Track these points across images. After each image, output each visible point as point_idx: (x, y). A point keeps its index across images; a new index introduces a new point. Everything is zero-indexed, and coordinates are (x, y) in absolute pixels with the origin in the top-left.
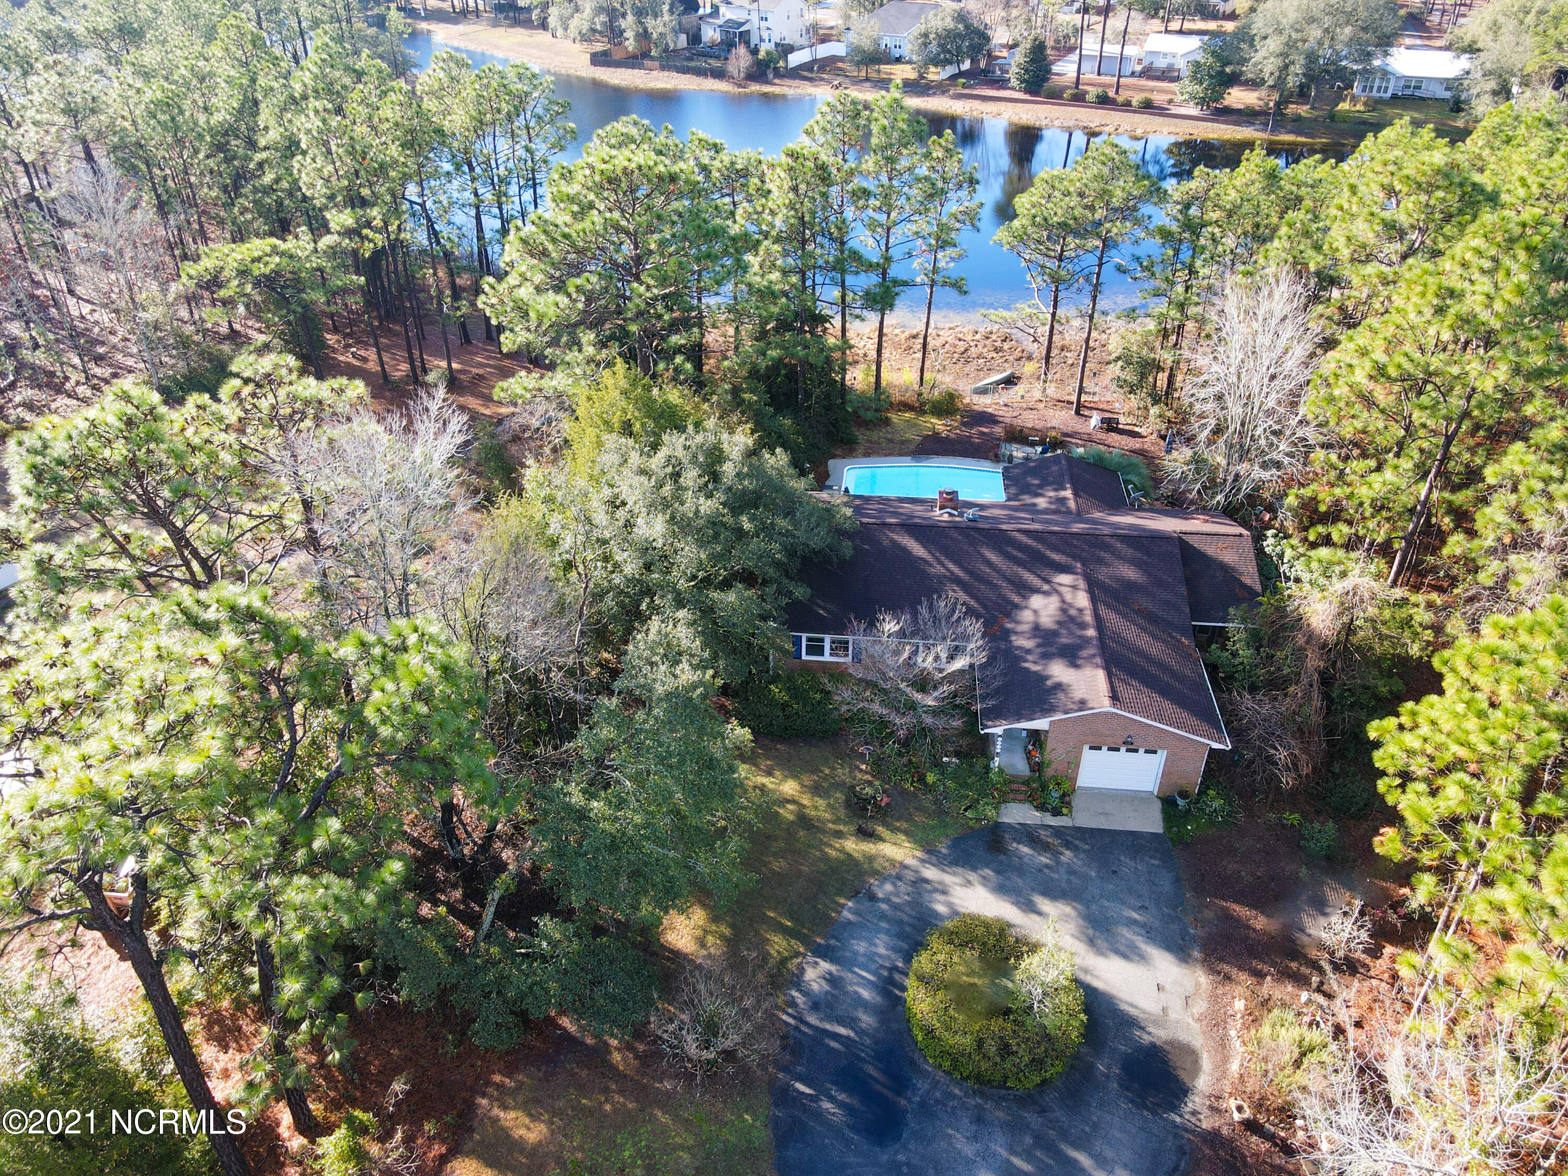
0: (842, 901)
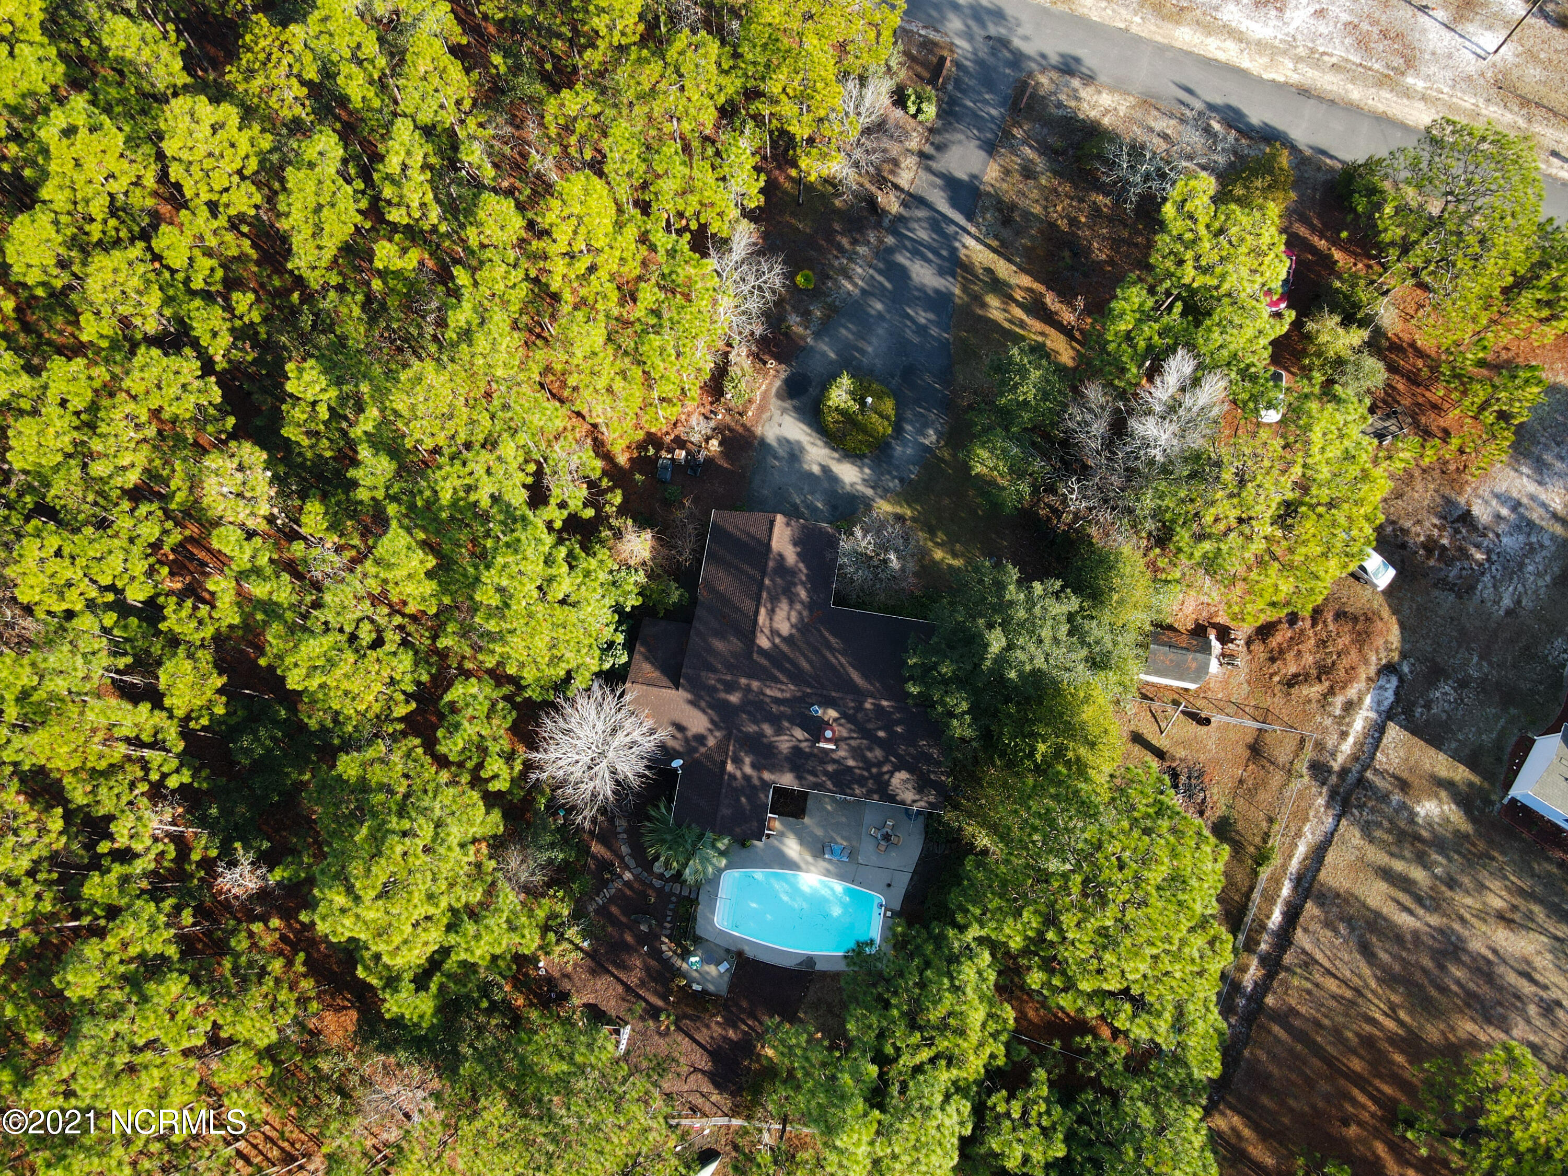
0: (916, 478)
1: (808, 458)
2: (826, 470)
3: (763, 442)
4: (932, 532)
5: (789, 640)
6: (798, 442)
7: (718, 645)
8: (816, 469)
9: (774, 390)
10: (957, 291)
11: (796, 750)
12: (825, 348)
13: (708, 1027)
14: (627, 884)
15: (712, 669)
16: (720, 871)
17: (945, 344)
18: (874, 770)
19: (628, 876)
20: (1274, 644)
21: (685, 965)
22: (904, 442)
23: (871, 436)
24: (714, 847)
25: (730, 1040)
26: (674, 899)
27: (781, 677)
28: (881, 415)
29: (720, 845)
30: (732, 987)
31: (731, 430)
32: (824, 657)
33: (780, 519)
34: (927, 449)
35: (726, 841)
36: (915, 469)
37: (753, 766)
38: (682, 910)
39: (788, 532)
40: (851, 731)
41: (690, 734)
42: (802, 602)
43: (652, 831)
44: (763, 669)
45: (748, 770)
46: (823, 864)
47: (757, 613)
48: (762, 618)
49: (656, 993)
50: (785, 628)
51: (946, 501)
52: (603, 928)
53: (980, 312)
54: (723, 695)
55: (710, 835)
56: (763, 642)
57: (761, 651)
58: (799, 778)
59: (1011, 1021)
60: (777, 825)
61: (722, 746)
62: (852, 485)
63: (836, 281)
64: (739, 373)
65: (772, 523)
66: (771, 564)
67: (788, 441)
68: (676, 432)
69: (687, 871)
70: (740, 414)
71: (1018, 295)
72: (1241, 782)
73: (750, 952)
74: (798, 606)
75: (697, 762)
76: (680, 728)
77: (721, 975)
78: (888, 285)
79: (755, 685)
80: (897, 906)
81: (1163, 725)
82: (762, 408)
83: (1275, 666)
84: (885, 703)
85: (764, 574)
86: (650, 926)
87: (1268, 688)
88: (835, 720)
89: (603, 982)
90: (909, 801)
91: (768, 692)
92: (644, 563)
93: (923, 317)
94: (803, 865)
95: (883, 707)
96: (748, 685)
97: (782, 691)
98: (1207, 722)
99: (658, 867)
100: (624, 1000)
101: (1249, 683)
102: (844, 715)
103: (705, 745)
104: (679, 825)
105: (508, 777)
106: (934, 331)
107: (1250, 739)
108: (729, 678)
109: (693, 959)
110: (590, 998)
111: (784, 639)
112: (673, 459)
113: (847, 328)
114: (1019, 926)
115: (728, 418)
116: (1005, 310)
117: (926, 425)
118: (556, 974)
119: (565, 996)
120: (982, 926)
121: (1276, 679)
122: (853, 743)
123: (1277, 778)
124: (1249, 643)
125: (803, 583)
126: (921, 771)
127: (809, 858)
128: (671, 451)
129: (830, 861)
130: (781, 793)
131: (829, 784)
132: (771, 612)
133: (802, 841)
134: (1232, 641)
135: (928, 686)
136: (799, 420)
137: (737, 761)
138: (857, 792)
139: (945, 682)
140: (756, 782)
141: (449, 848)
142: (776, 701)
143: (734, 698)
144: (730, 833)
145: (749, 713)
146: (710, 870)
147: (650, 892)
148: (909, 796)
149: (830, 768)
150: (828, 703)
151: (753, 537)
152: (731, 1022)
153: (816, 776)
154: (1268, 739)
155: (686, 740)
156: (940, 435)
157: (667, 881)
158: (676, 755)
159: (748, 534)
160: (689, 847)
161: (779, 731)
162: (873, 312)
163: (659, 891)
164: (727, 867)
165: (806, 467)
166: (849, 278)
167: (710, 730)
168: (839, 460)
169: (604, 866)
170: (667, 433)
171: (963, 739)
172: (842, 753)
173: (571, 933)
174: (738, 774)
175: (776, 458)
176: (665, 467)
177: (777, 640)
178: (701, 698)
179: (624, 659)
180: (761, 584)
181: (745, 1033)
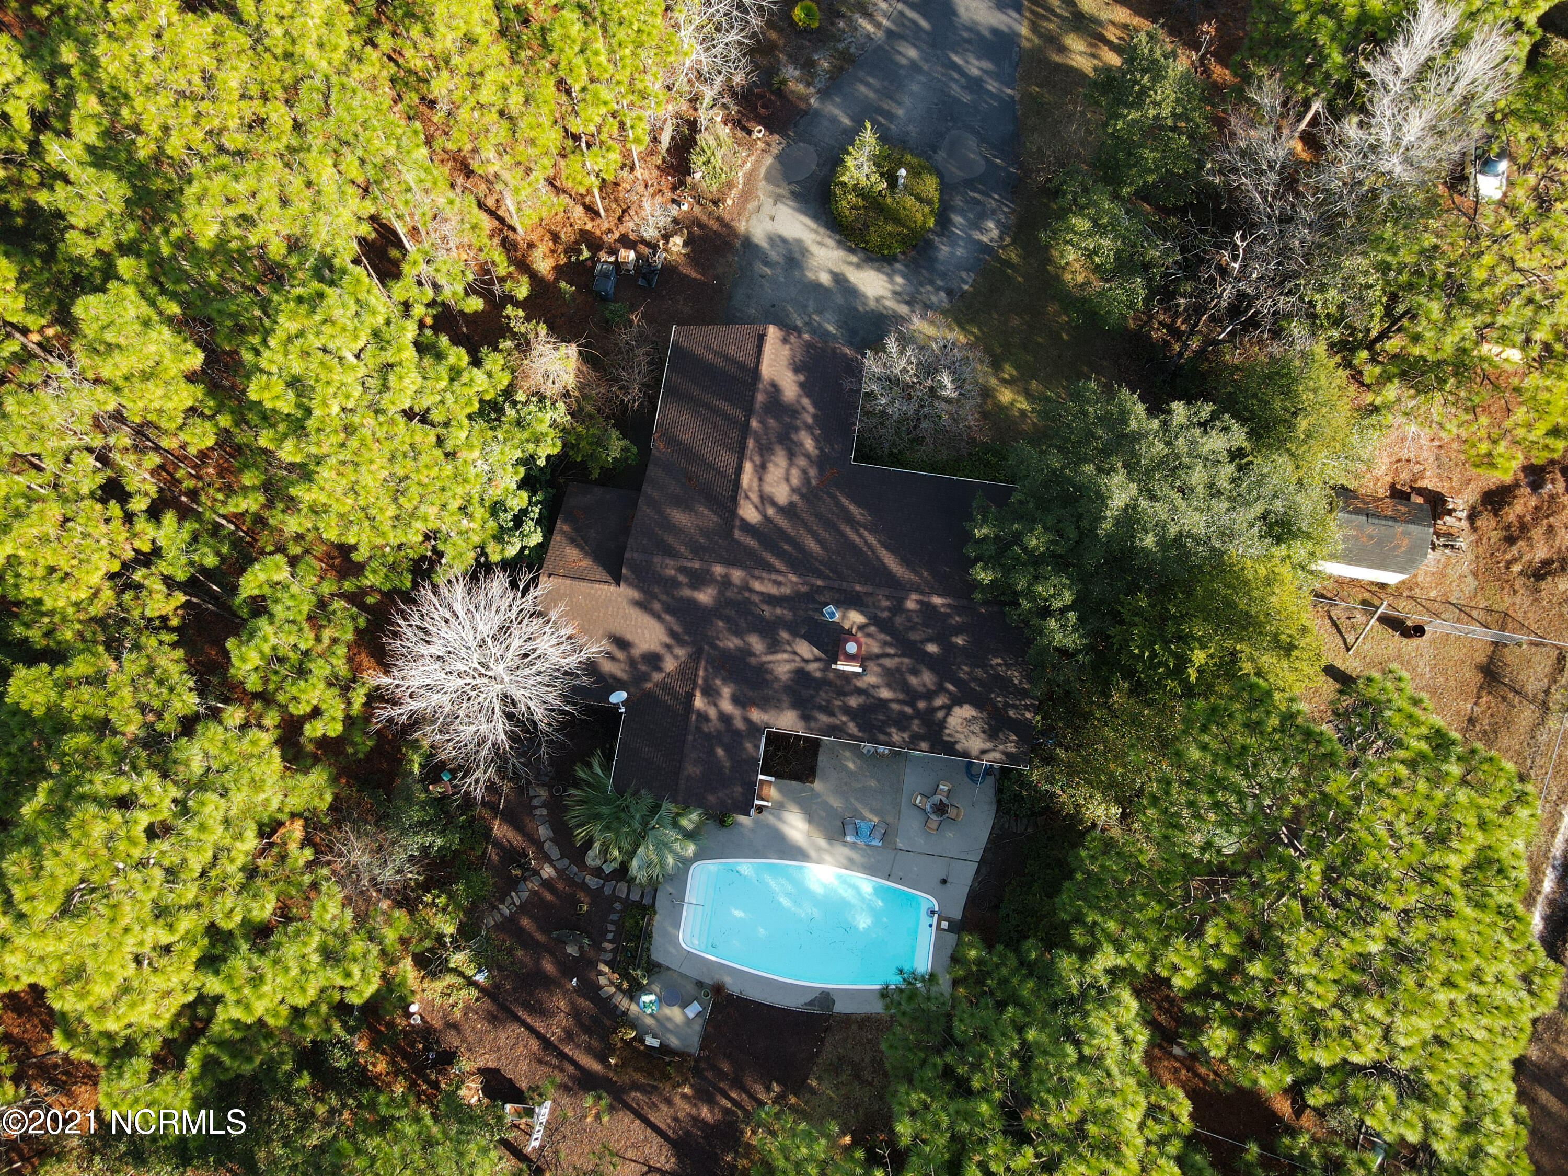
0: (972, 290)
1: (813, 263)
2: (839, 279)
3: (748, 242)
4: (996, 365)
5: (788, 511)
6: (799, 242)
7: (680, 517)
8: (825, 279)
9: (763, 171)
10: (1024, 31)
11: (801, 676)
12: (837, 112)
13: (669, 1102)
14: (547, 884)
15: (670, 552)
16: (685, 863)
17: (1008, 105)
18: (921, 705)
19: (548, 871)
20: (1512, 517)
21: (634, 1008)
22: (953, 241)
23: (904, 226)
24: (675, 825)
25: (705, 1123)
26: (618, 906)
27: (777, 564)
28: (919, 199)
29: (685, 822)
30: (706, 1039)
31: (701, 225)
32: (842, 535)
33: (773, 332)
34: (986, 249)
35: (694, 816)
36: (969, 277)
37: (735, 700)
38: (629, 923)
39: (786, 351)
40: (885, 644)
41: (636, 652)
42: (807, 456)
43: (582, 802)
44: (750, 552)
45: (727, 706)
46: (842, 851)
47: (739, 470)
48: (748, 477)
49: (589, 1050)
50: (782, 494)
51: (1015, 321)
52: (510, 952)
53: (1057, 59)
54: (687, 592)
55: (668, 807)
56: (749, 513)
57: (746, 527)
58: (806, 718)
59: (1185, 1119)
60: (773, 792)
61: (686, 673)
62: (878, 300)
63: (850, 21)
64: (712, 142)
65: (761, 338)
66: (760, 398)
67: (784, 240)
68: (622, 229)
69: (635, 864)
70: (715, 203)
71: (1112, 34)
72: (1471, 721)
73: (733, 987)
74: (802, 462)
75: (649, 695)
76: (621, 643)
77: (688, 1022)
78: (924, 24)
79: (737, 575)
80: (957, 914)
81: (1350, 639)
82: (746, 195)
83: (1514, 550)
84: (937, 600)
85: (749, 411)
86: (581, 948)
87: (1506, 582)
88: (861, 628)
89: (508, 1035)
90: (975, 752)
91: (757, 586)
92: (566, 394)
93: (975, 66)
94: (813, 853)
95: (934, 607)
96: (726, 577)
97: (778, 584)
98: (1419, 631)
99: (592, 858)
100: (540, 1061)
101: (1475, 575)
102: (874, 620)
103: (660, 669)
104: (620, 790)
105: (340, 715)
106: (992, 86)
107: (1481, 657)
108: (697, 565)
109: (646, 998)
110: (488, 1060)
111: (781, 510)
112: (616, 264)
113: (867, 85)
114: (1195, 952)
115: (697, 209)
116: (1094, 56)
117: (983, 215)
118: (437, 1024)
119: (448, 1058)
120: (1120, 949)
121: (1516, 568)
122: (889, 663)
123: (1526, 715)
124: (1472, 517)
125: (809, 428)
126: (994, 705)
127: (822, 843)
128: (613, 252)
129: (854, 846)
130: (777, 741)
131: (852, 728)
132: (761, 469)
133: (810, 817)
134: (1450, 512)
135: (1007, 571)
136: (800, 211)
137: (710, 693)
138: (896, 738)
139: (1035, 561)
140: (739, 724)
141: (202, 827)
142: (771, 600)
143: (705, 597)
144: (700, 803)
145: (727, 619)
146: (670, 860)
147: (581, 895)
148: (975, 743)
149: (853, 702)
150: (849, 601)
151: (733, 361)
152: (704, 1095)
153: (832, 714)
154: (1510, 656)
155: (632, 662)
156: (1004, 229)
157: (608, 878)
158: (618, 684)
159: (726, 357)
160: (637, 826)
161: (774, 646)
162: (904, 61)
163: (596, 895)
164: (698, 857)
165: (810, 275)
166: (869, 16)
167: (668, 647)
168: (858, 266)
169: (513, 856)
170: (610, 231)
171: (1063, 652)
172: (871, 679)
173: (458, 959)
174: (712, 713)
175: (767, 263)
176: (605, 275)
177: (770, 511)
178: (653, 596)
179: (537, 538)
180: (745, 429)
181: (726, 1111)
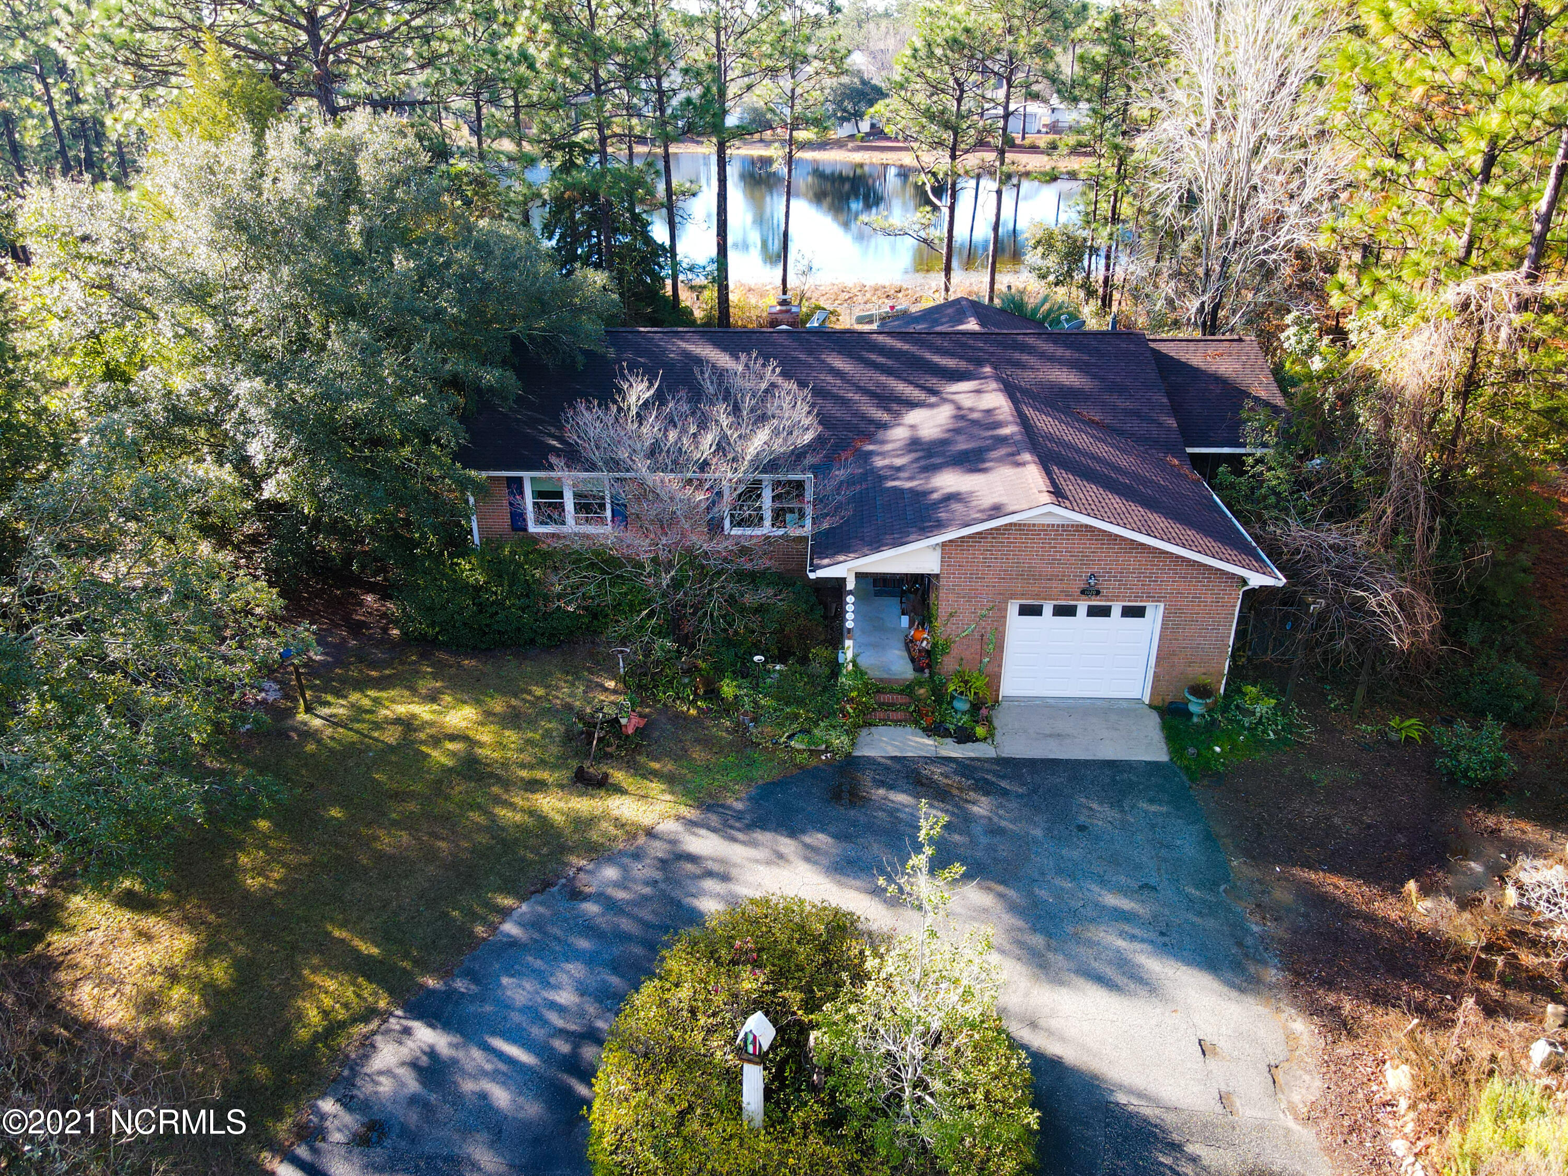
0: (508, 902)
